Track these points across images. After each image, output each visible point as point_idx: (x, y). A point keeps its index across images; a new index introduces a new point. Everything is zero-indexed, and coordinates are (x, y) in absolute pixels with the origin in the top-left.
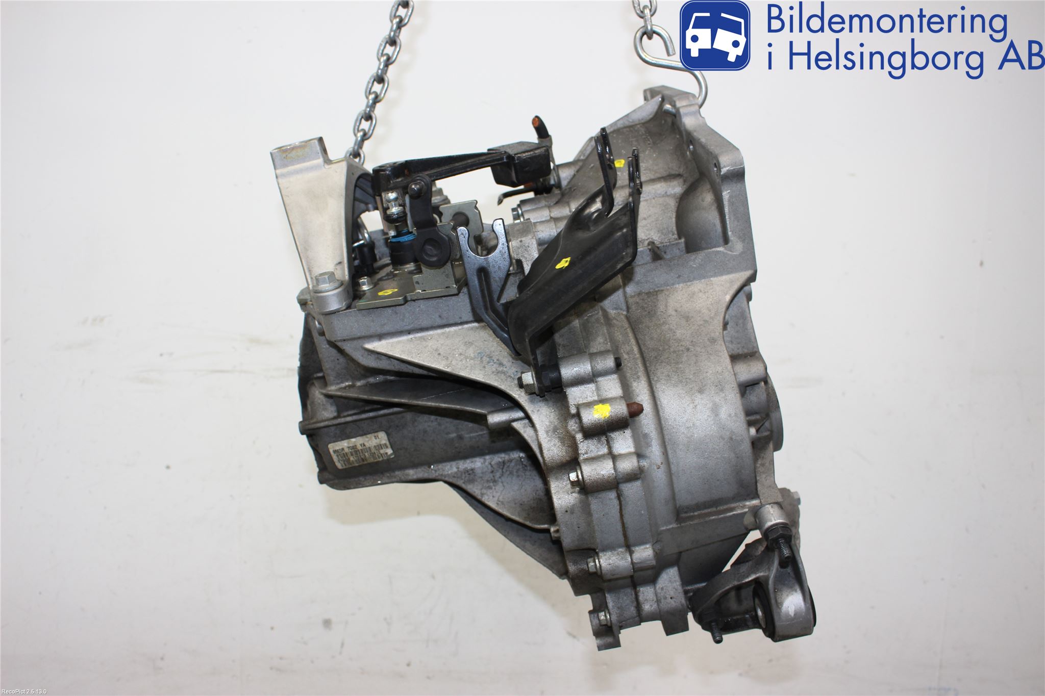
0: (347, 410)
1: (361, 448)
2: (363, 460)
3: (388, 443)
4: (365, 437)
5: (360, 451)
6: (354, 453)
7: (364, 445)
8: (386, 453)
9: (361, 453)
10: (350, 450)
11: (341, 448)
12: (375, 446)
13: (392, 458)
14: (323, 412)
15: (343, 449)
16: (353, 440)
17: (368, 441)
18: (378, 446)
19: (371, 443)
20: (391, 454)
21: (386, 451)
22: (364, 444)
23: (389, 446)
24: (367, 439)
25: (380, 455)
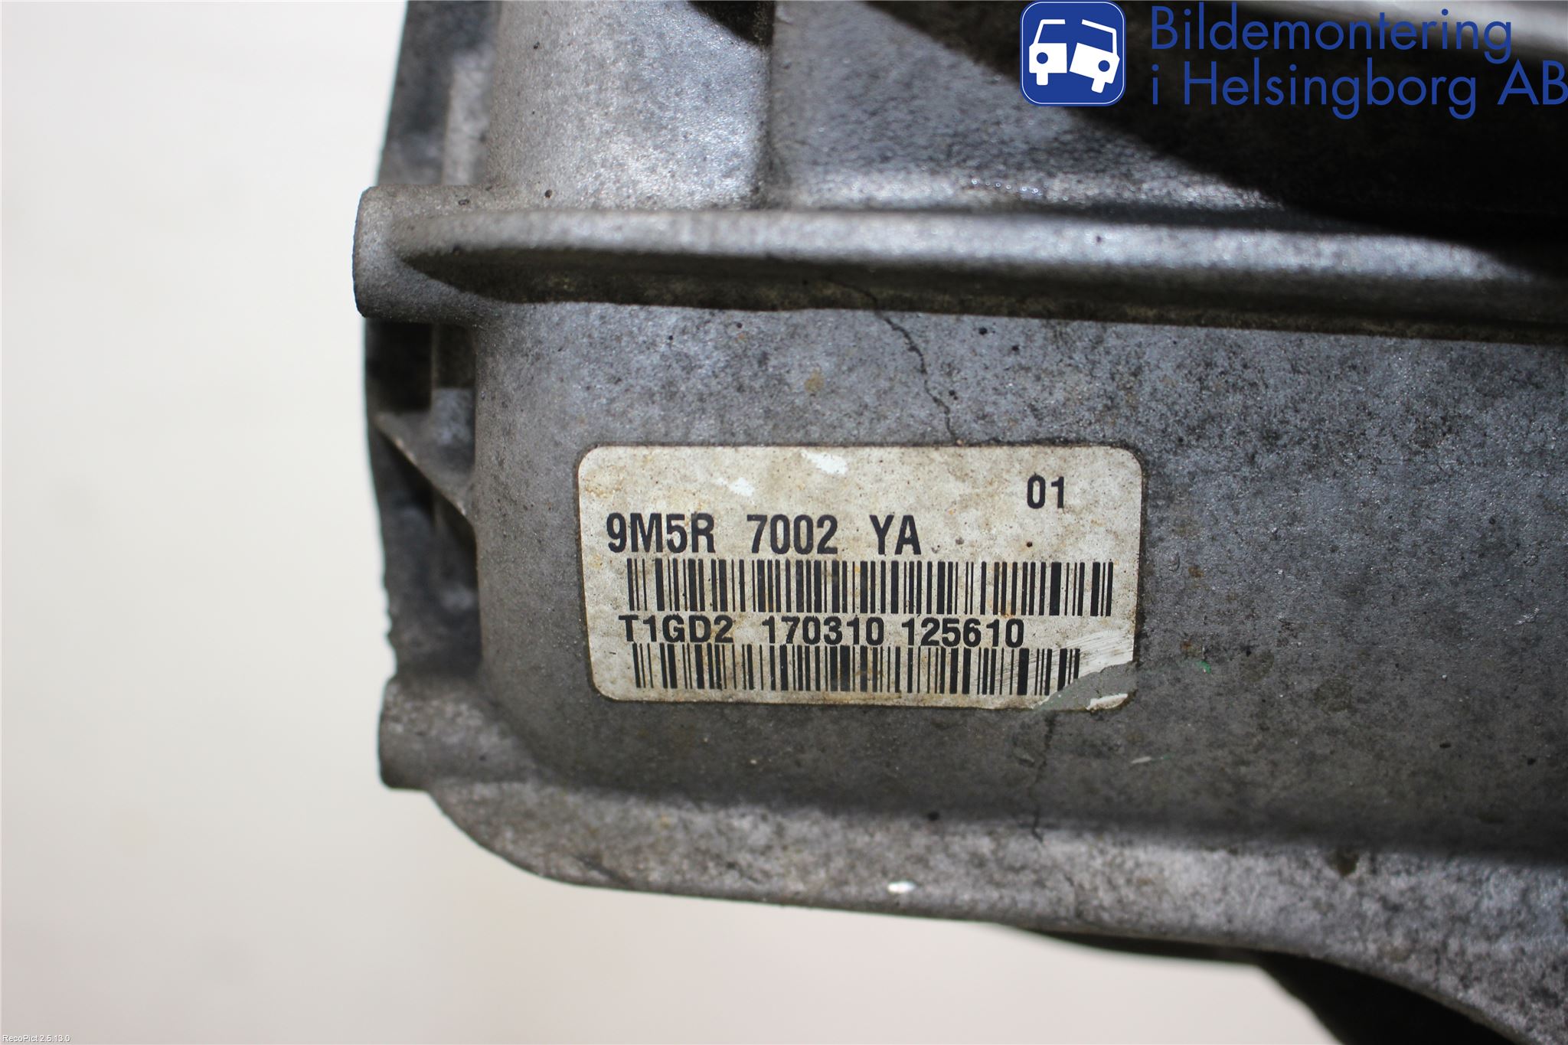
0: (879, 160)
1: (872, 555)
2: (841, 667)
3: (1126, 572)
4: (939, 456)
5: (854, 581)
6: (787, 587)
7: (910, 538)
8: (1070, 659)
9: (853, 599)
10: (766, 553)
11: (688, 509)
12: (1000, 568)
13: (1099, 714)
14: (619, 147)
15: (703, 526)
16: (829, 462)
17: (965, 503)
18: (1029, 569)
19: (970, 535)
20: (1108, 678)
21: (1084, 643)
22: (908, 520)
23: (1125, 598)
24: (956, 489)
25: (1007, 656)
